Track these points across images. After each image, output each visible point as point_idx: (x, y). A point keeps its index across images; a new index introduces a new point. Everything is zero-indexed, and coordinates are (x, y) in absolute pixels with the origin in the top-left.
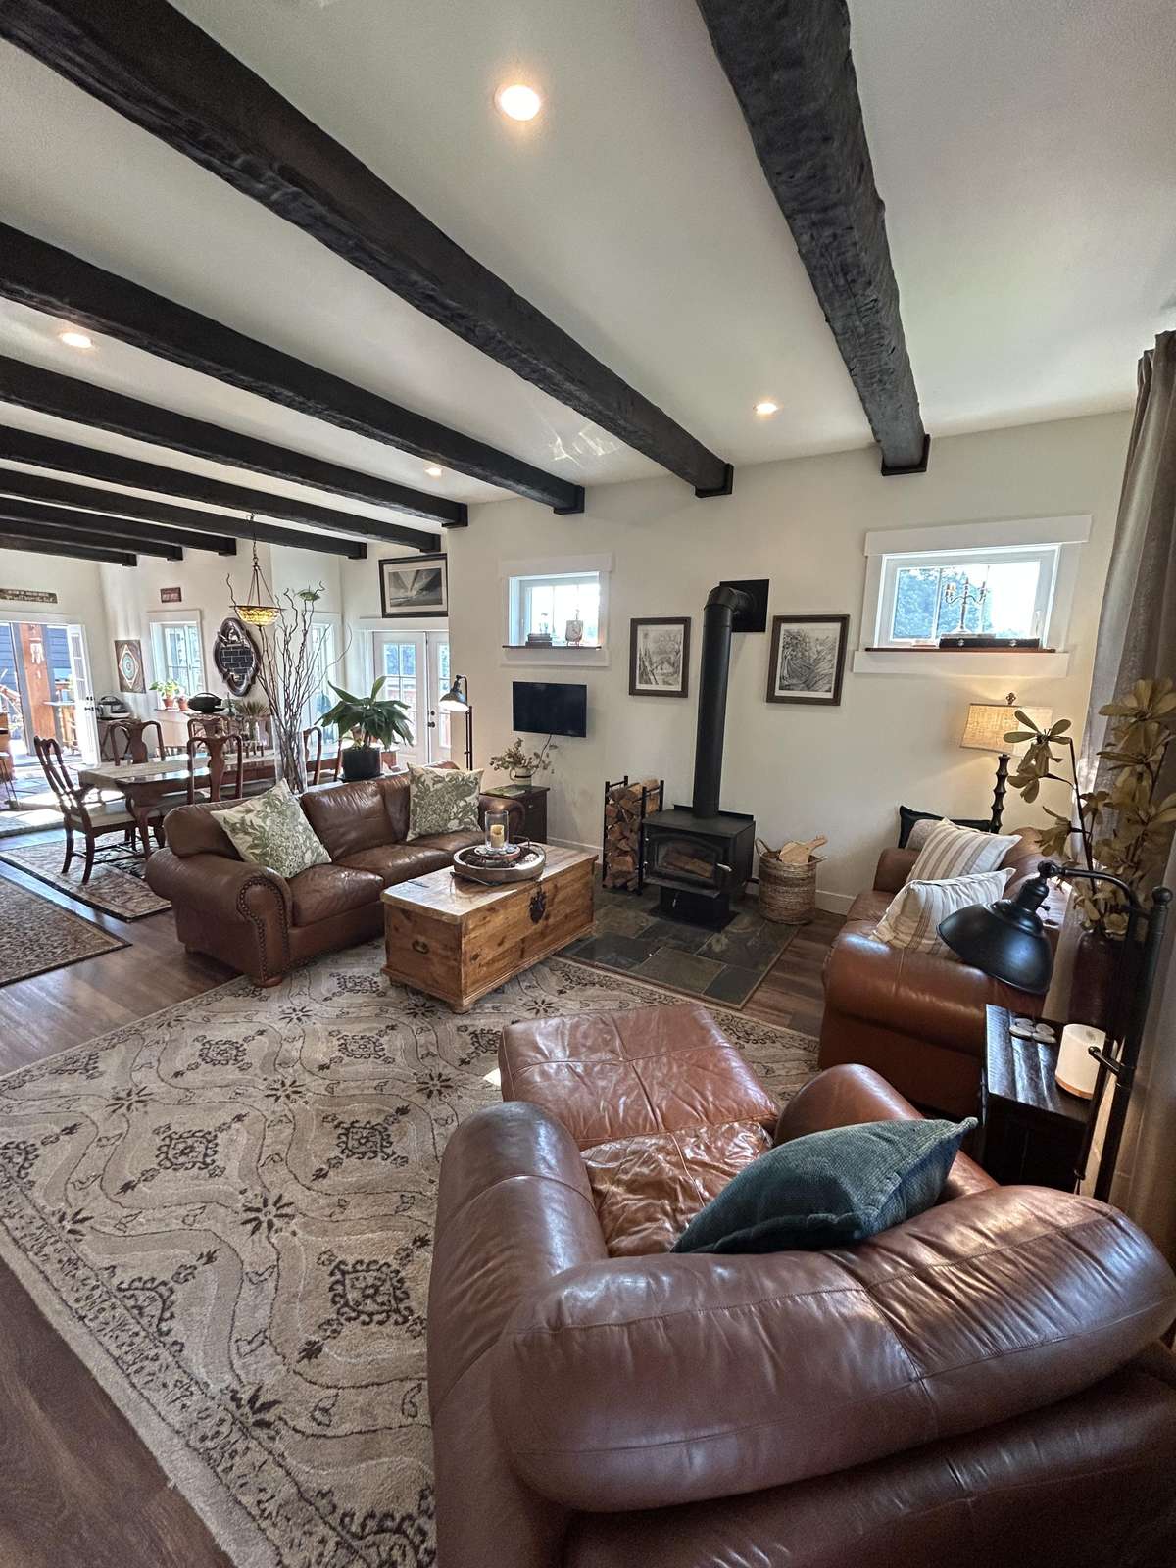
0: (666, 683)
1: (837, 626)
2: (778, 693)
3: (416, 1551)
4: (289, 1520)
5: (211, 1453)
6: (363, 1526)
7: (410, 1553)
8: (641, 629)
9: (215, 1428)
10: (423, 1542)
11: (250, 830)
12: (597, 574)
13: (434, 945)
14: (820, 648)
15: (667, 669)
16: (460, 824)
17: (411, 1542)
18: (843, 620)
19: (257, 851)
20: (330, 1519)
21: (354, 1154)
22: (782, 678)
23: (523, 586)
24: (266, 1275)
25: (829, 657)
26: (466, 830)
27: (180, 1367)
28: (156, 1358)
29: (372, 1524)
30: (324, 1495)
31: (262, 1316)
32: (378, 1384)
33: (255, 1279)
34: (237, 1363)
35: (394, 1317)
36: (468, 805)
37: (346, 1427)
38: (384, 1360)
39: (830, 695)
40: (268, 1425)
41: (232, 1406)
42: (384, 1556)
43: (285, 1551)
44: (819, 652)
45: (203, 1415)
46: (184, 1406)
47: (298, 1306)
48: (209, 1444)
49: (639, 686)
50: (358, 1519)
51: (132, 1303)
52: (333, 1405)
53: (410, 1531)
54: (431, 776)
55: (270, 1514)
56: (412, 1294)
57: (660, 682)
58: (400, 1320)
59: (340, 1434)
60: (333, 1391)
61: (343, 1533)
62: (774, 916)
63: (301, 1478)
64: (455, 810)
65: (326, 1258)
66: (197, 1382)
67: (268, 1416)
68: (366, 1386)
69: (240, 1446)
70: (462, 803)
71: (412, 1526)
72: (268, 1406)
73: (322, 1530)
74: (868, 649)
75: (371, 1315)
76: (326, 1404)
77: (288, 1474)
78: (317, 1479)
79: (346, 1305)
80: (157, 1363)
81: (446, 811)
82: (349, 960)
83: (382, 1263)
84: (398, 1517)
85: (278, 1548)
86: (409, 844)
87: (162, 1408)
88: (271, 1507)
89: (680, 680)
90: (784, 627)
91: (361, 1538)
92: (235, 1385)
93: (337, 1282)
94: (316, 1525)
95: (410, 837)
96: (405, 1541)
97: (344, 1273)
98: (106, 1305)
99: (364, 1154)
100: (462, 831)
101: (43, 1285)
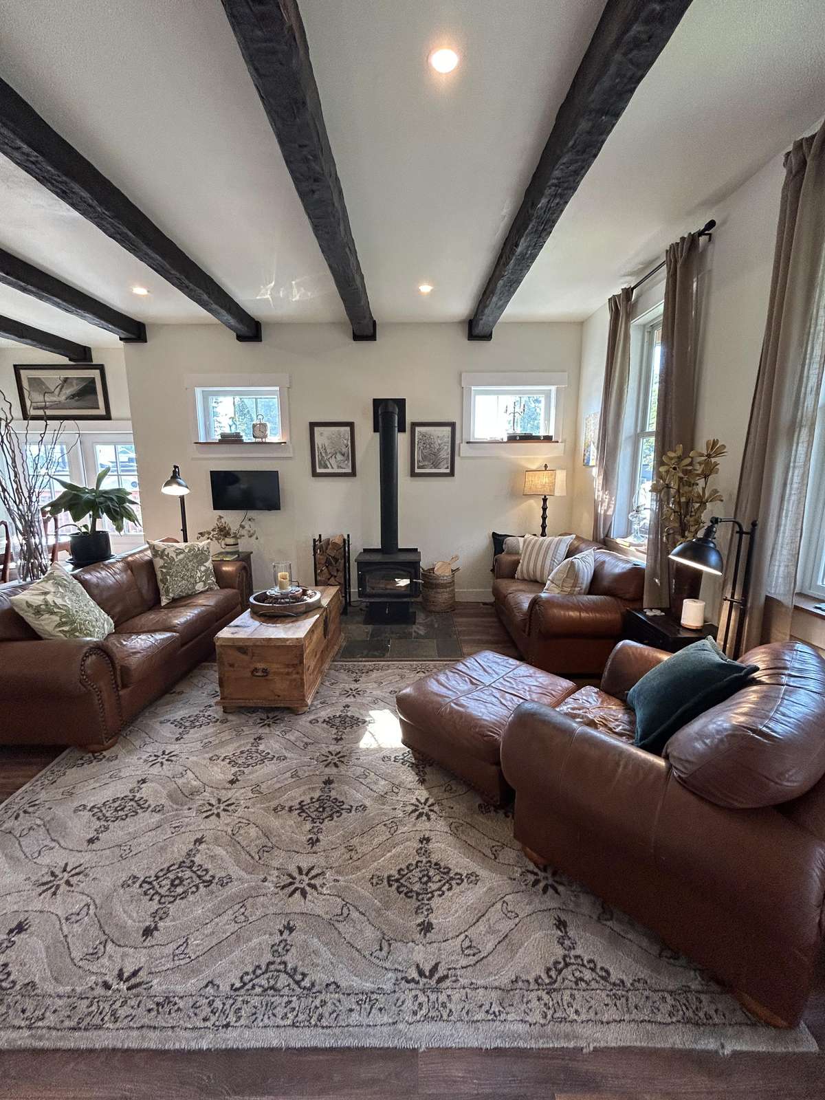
0: (339, 467)
1: (449, 429)
2: (417, 471)
3: (583, 965)
4: (512, 1005)
5: (430, 1015)
6: (550, 977)
7: (583, 969)
8: (317, 429)
9: (416, 1004)
10: (582, 960)
11: (56, 610)
12: (277, 388)
13: (274, 667)
14: (440, 442)
15: (339, 457)
16: (205, 585)
17: (578, 964)
18: (453, 425)
19: (66, 628)
20: (531, 987)
21: (323, 819)
22: (419, 461)
23: (206, 396)
24: (345, 911)
25: (446, 447)
26: (210, 589)
27: (349, 995)
28: (324, 1003)
29: (553, 973)
30: (516, 981)
31: (370, 933)
32: (483, 915)
33: (341, 918)
34: (388, 965)
35: (453, 882)
36: (208, 569)
37: (490, 946)
38: (472, 904)
39: (448, 471)
40: (446, 977)
41: (412, 985)
42: (573, 979)
43: (528, 1018)
44: (439, 445)
45: (399, 1003)
46: (380, 1009)
47: (389, 913)
48: (424, 1012)
49: (319, 470)
50: (544, 976)
51: (258, 990)
52: (471, 942)
53: (573, 961)
54: (173, 549)
55: (499, 1011)
56: (450, 866)
57: (335, 466)
58: (459, 881)
59: (490, 951)
60: (462, 936)
61: (545, 987)
62: (437, 609)
63: (497, 984)
64: (199, 574)
65: (375, 881)
66: (372, 993)
67: (441, 972)
68: (478, 921)
69: (443, 998)
70: (203, 568)
71: (570, 958)
72: (434, 969)
73: (533, 995)
74: (467, 443)
75: (439, 889)
76: (467, 943)
77: (486, 988)
78: (504, 979)
79: (418, 894)
80: (329, 1004)
81: (192, 577)
82: (168, 708)
83: (414, 863)
84: (561, 960)
85: (522, 1020)
86: (165, 607)
87: (366, 1021)
88: (496, 1008)
89: (350, 464)
90: (418, 429)
91: (556, 981)
92: (400, 975)
93: (398, 888)
94: (528, 996)
95: (164, 601)
96: (574, 967)
97: (397, 881)
98: (239, 1004)
99: (331, 816)
100: (207, 591)
101: (152, 1034)
